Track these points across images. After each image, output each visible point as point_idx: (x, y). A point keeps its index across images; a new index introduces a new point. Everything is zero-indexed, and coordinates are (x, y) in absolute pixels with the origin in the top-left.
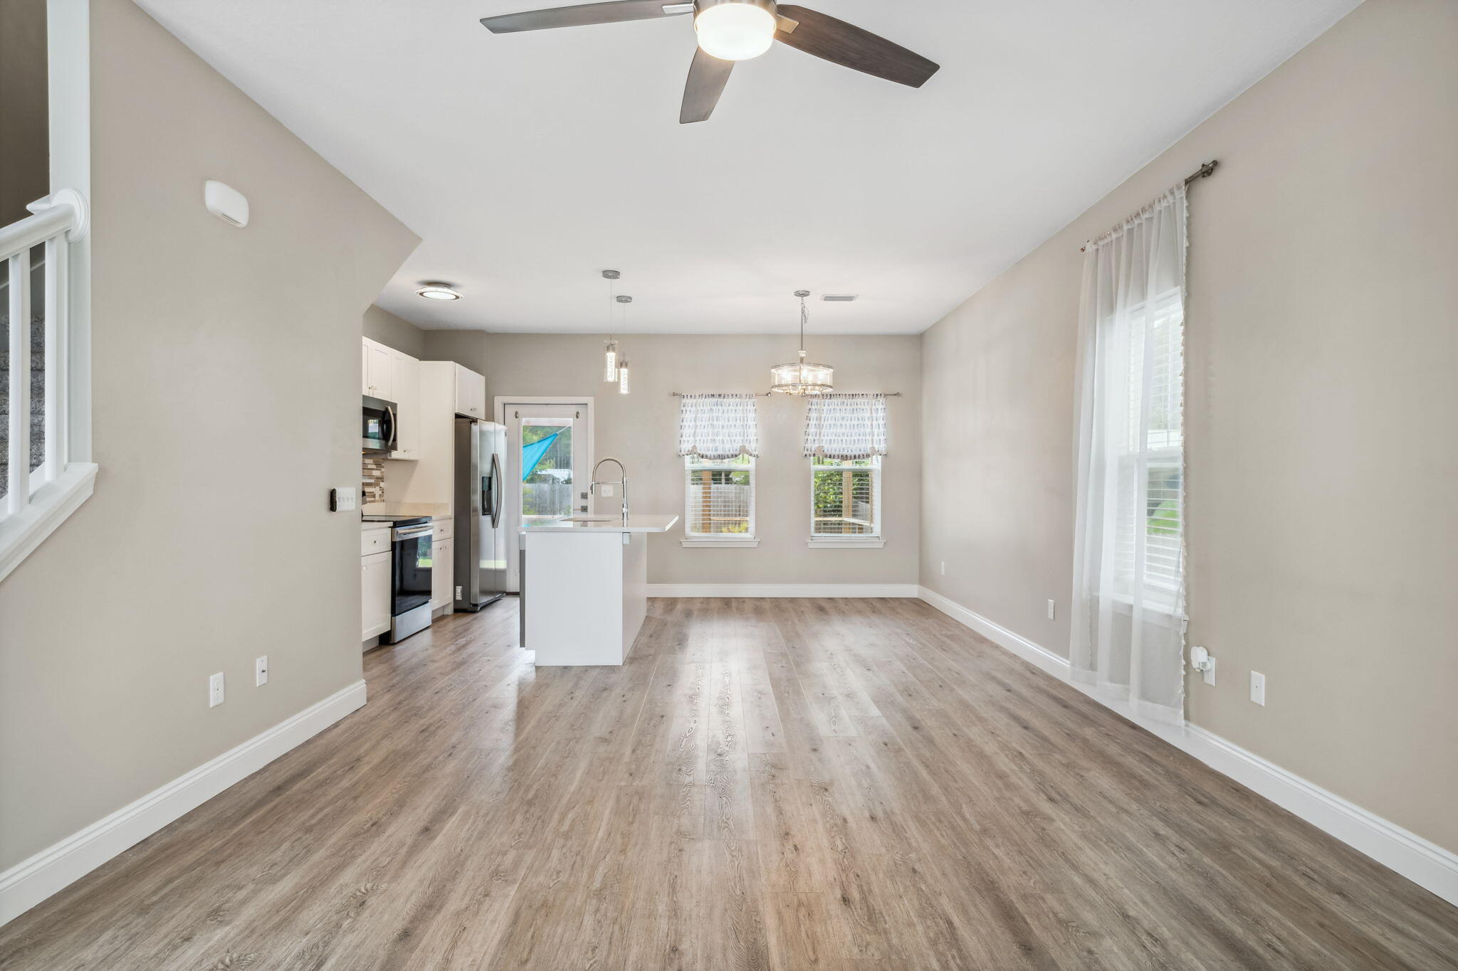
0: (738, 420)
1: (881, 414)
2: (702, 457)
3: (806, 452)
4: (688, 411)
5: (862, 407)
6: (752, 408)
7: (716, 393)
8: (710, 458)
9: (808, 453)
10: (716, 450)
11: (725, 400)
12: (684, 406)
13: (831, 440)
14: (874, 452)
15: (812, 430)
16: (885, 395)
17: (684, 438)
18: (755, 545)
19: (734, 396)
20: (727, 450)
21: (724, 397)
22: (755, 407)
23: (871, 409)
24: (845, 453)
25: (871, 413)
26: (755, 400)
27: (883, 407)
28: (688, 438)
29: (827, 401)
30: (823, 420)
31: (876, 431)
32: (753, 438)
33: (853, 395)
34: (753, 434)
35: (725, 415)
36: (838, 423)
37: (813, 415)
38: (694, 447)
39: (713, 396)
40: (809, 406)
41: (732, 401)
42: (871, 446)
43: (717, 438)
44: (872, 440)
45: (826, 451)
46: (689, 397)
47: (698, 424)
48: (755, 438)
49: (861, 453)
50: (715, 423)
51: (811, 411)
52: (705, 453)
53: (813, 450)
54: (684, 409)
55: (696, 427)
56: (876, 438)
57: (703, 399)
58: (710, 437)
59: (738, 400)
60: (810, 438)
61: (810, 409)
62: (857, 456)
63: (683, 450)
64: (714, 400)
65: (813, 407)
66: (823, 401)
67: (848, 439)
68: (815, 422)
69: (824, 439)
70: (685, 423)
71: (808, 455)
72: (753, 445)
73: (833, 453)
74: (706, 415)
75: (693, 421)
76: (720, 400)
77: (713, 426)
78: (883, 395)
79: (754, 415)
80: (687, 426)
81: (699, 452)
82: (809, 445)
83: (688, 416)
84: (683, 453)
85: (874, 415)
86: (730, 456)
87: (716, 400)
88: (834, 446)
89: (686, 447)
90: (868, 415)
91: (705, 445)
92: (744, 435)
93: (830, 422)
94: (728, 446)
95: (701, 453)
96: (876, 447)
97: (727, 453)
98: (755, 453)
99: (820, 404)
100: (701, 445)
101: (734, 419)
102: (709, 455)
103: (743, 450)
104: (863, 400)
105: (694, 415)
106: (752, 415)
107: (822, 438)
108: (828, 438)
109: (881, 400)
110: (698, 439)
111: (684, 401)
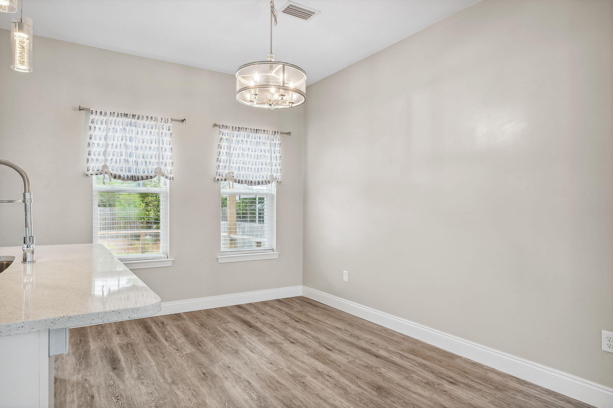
0: (154, 142)
1: (278, 148)
2: (115, 177)
3: (218, 177)
4: (97, 128)
5: (264, 141)
6: (168, 132)
7: (130, 112)
8: (123, 179)
9: (220, 178)
10: (129, 171)
11: (139, 121)
12: (92, 122)
13: (239, 167)
14: (273, 179)
15: (223, 157)
16: (281, 133)
17: (92, 156)
18: (170, 264)
19: (149, 118)
20: (141, 171)
21: (138, 118)
22: (171, 132)
23: (270, 143)
24: (250, 179)
25: (271, 147)
26: (171, 125)
27: (279, 142)
28: (97, 157)
29: (236, 133)
30: (232, 149)
31: (274, 162)
32: (169, 161)
33: (257, 130)
34: (169, 157)
35: (140, 136)
36: (245, 153)
37: (224, 144)
38: (105, 166)
39: (126, 115)
40: (221, 136)
41: (147, 123)
42: (270, 174)
43: (130, 159)
44: (271, 169)
45: (235, 177)
46: (98, 113)
47: (109, 142)
48: (171, 161)
49: (264, 180)
50: (128, 143)
51: (222, 140)
52: (118, 173)
53: (224, 175)
54: (93, 126)
55: (107, 145)
56: (274, 167)
57: (115, 117)
58: (123, 157)
59: (153, 122)
60: (221, 164)
61: (221, 138)
62: (261, 182)
63: (91, 169)
64: (127, 120)
65: (224, 137)
66: (232, 132)
67: (253, 167)
68: (226, 150)
69: (234, 166)
70: (93, 140)
71: (220, 180)
72: (169, 168)
73: (241, 178)
74: (119, 135)
75: (103, 139)
76: (133, 120)
77: (126, 146)
78: (279, 133)
79: (169, 139)
80: (96, 144)
81: (111, 172)
82: (221, 171)
83: (97, 133)
84: (91, 172)
85: (273, 149)
86: (145, 177)
87: (130, 120)
88: (242, 173)
89: (95, 165)
90: (268, 148)
91: (118, 165)
92: (159, 158)
93: (238, 151)
94: (141, 167)
95: (114, 173)
96: (274, 175)
97: (141, 174)
98: (170, 176)
99: (230, 135)
100: (113, 164)
101: (149, 141)
102: (122, 176)
103: (159, 173)
104: (264, 136)
105: (104, 134)
106: (167, 139)
107: (232, 165)
108: (237, 166)
109: (278, 136)
110: (109, 158)
111: (92, 117)
